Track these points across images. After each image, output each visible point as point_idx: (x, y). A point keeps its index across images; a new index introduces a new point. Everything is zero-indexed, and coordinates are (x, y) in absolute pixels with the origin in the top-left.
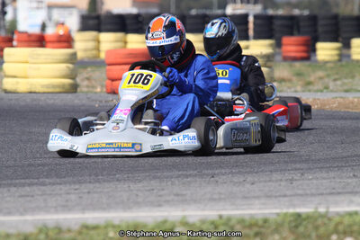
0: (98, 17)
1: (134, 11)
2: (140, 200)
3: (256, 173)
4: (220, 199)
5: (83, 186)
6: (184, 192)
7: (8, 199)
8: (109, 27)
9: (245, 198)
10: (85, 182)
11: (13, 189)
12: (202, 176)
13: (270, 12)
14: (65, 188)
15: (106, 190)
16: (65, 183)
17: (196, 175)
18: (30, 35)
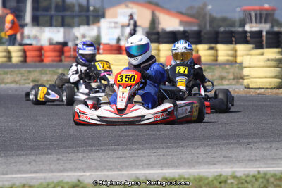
0: (158, 33)
1: (181, 29)
2: (200, 160)
3: (278, 141)
4: (256, 160)
5: (159, 150)
6: (230, 155)
7: (109, 159)
8: (165, 40)
9: (273, 159)
10: (159, 148)
11: (111, 153)
12: (241, 144)
13: (276, 29)
14: (146, 152)
15: (176, 154)
16: (146, 149)
17: (235, 143)
18: (112, 46)
